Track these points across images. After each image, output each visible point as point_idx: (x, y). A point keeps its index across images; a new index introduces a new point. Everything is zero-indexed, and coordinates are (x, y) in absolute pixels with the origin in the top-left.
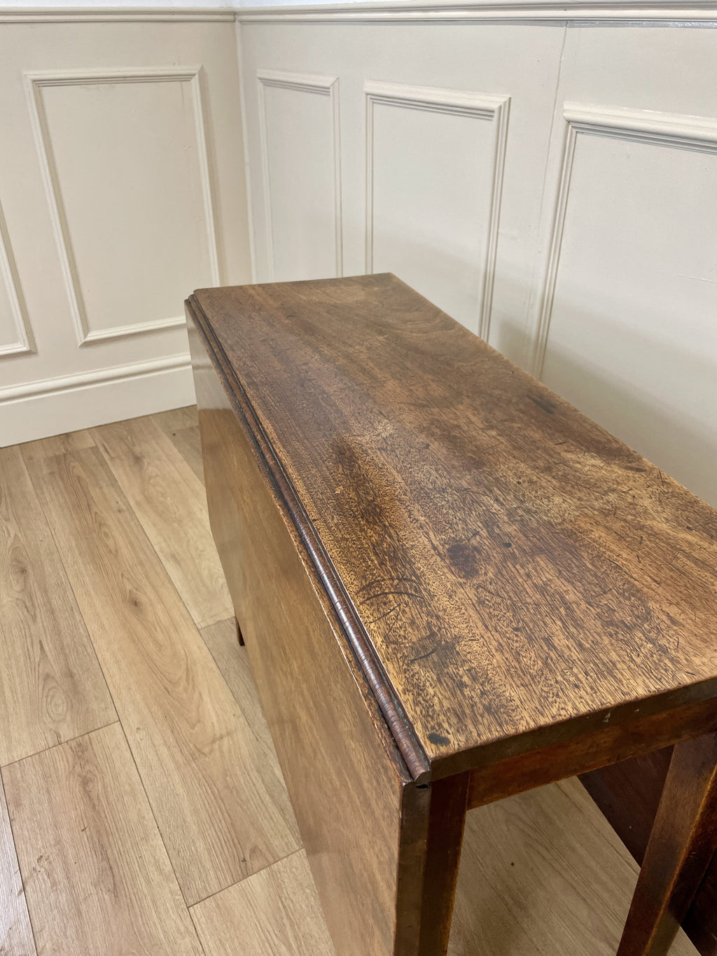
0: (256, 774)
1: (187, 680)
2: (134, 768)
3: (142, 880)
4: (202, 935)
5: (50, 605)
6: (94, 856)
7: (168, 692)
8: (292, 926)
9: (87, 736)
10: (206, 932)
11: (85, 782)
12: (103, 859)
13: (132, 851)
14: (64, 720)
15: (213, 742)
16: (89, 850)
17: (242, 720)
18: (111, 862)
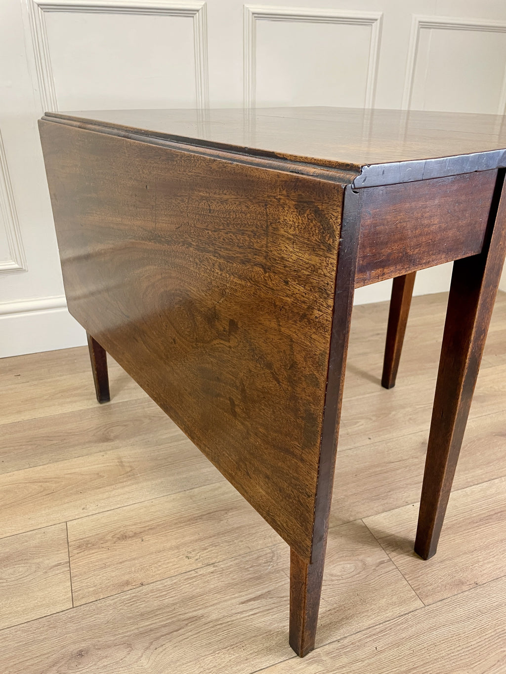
1: (46, 482)
2: (124, 508)
7: (52, 493)
9: (71, 543)
12: (200, 519)
14: (39, 563)
15: (122, 466)
17: (110, 452)
18: (205, 514)
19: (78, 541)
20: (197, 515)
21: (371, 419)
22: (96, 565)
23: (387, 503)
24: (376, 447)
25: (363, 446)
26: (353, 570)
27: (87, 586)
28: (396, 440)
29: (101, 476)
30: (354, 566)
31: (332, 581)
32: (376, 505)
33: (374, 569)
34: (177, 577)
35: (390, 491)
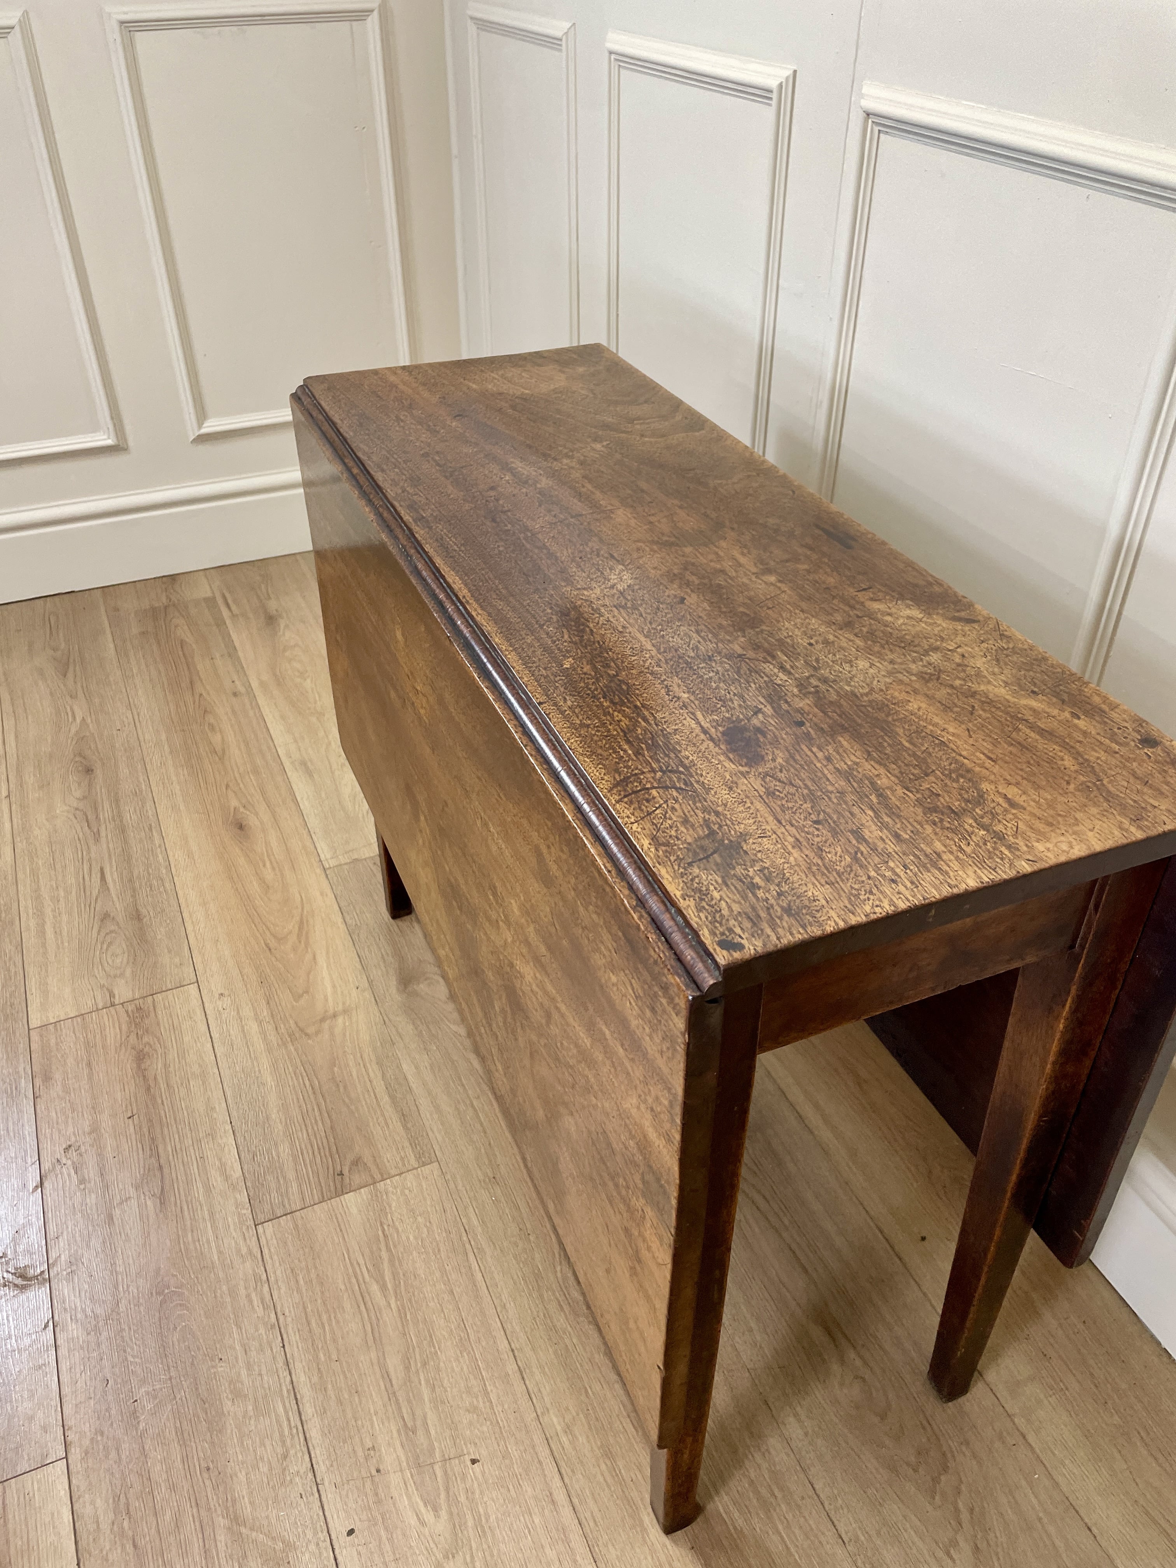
0: (375, 1067)
1: (299, 936)
2: (210, 1046)
3: (200, 1185)
4: (270, 1261)
5: (121, 821)
6: (141, 1152)
7: (270, 950)
8: (391, 1261)
9: (150, 999)
10: (275, 1257)
11: (140, 1057)
12: (151, 1157)
13: (191, 1148)
14: (122, 975)
15: (323, 1020)
16: (134, 1143)
17: (368, 995)
18: (162, 1161)
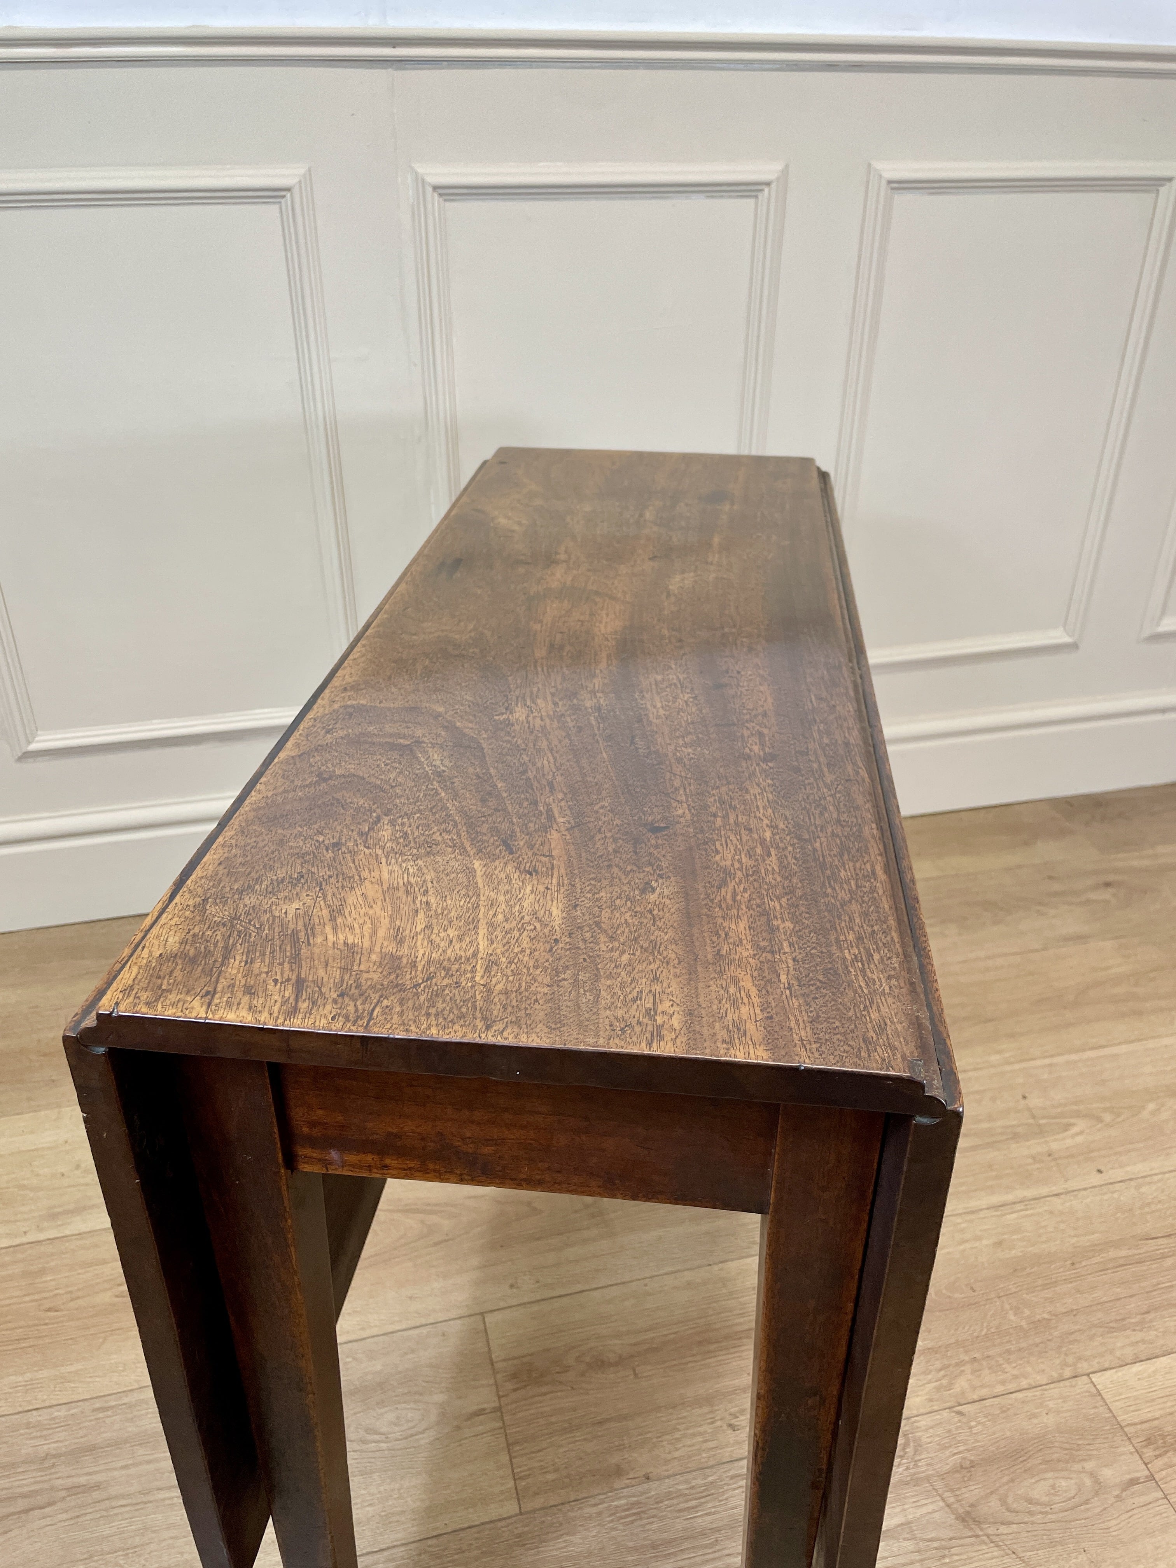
2: (591, 1294)
11: (600, 1365)
19: (510, 1362)
20: (739, 1328)
21: (1099, 1119)
22: (552, 1423)
23: (1143, 1341)
24: (1116, 1195)
25: (1085, 1189)
26: (1073, 1493)
27: (541, 1467)
28: (1159, 1181)
29: (535, 1209)
30: (1076, 1483)
31: (1031, 1513)
32: (1119, 1345)
33: (1117, 1497)
34: (714, 1470)
35: (1148, 1312)
